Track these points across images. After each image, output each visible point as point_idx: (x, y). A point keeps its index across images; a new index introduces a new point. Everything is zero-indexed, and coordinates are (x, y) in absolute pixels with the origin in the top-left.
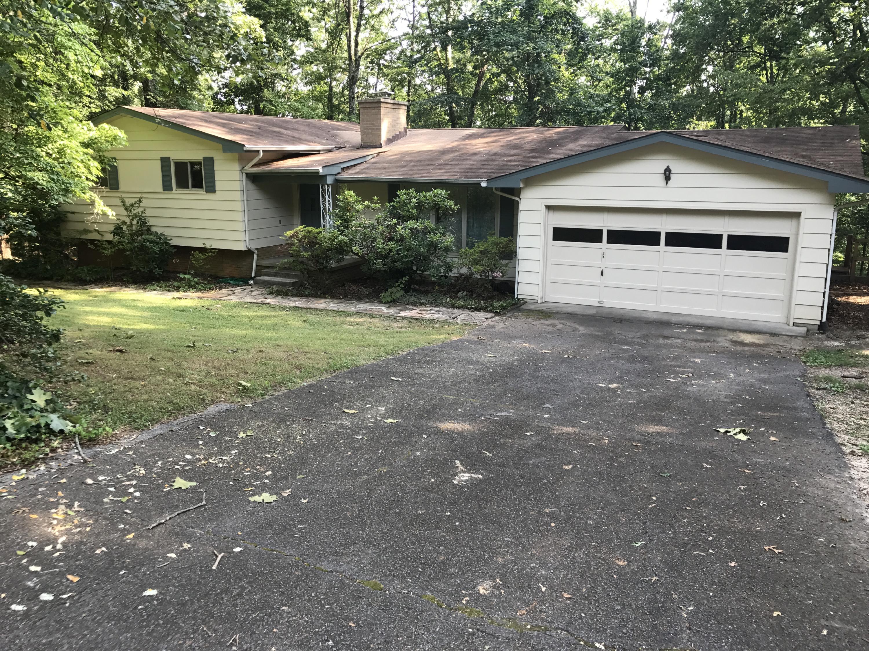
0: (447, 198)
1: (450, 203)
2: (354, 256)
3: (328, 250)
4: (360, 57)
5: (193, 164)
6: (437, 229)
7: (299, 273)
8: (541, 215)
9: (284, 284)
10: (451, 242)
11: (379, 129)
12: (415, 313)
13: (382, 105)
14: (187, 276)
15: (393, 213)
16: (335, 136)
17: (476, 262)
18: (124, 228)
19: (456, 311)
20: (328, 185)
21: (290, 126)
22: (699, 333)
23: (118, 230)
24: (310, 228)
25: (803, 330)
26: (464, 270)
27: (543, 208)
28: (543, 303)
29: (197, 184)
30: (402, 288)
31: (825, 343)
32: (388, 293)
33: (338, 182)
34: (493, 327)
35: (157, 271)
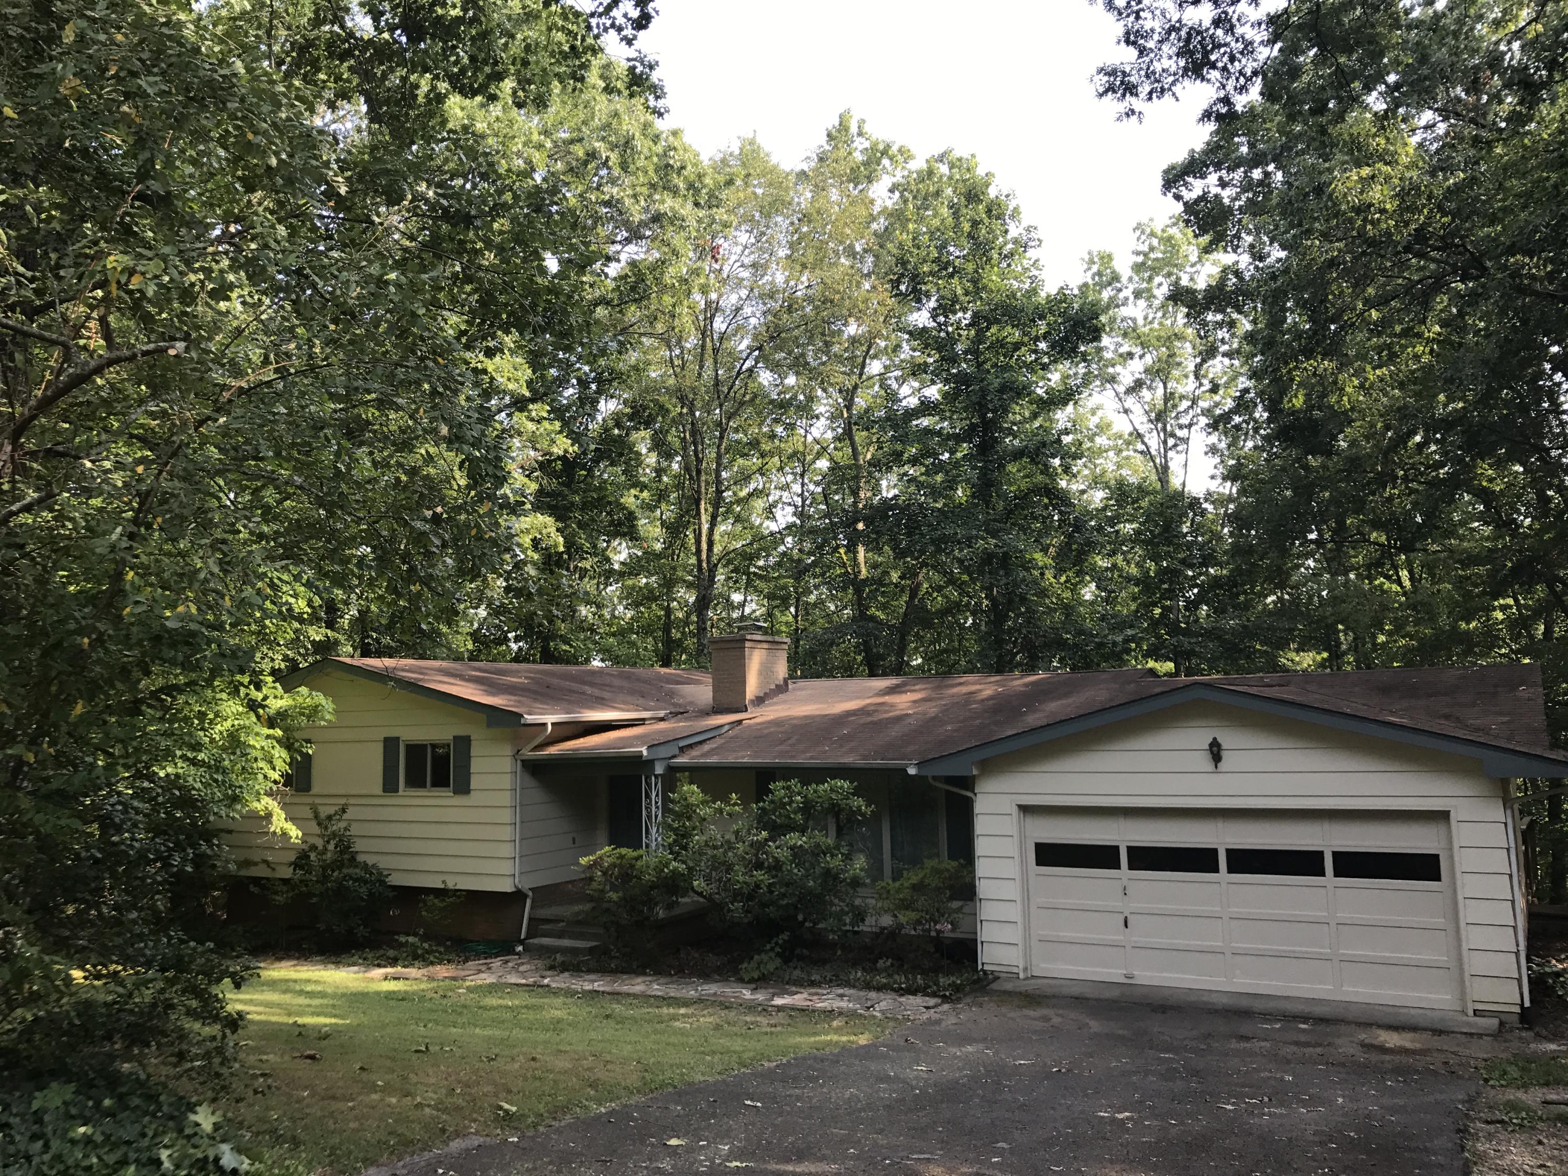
0: (853, 794)
1: (858, 802)
2: (697, 898)
3: (652, 888)
4: (716, 565)
5: (434, 746)
6: (837, 847)
7: (601, 931)
8: (1010, 824)
9: (574, 951)
10: (861, 870)
11: (743, 682)
12: (799, 999)
13: (748, 644)
14: (411, 939)
15: (763, 821)
16: (671, 694)
17: (906, 905)
18: (313, 856)
19: (873, 995)
20: (656, 776)
21: (598, 681)
22: (1304, 1030)
23: (302, 860)
24: (623, 851)
25: (1495, 1022)
26: (886, 921)
27: (1015, 810)
28: (1026, 979)
29: (441, 781)
30: (778, 954)
31: (1532, 1046)
32: (753, 964)
33: (672, 770)
34: (938, 1022)
35: (362, 931)
